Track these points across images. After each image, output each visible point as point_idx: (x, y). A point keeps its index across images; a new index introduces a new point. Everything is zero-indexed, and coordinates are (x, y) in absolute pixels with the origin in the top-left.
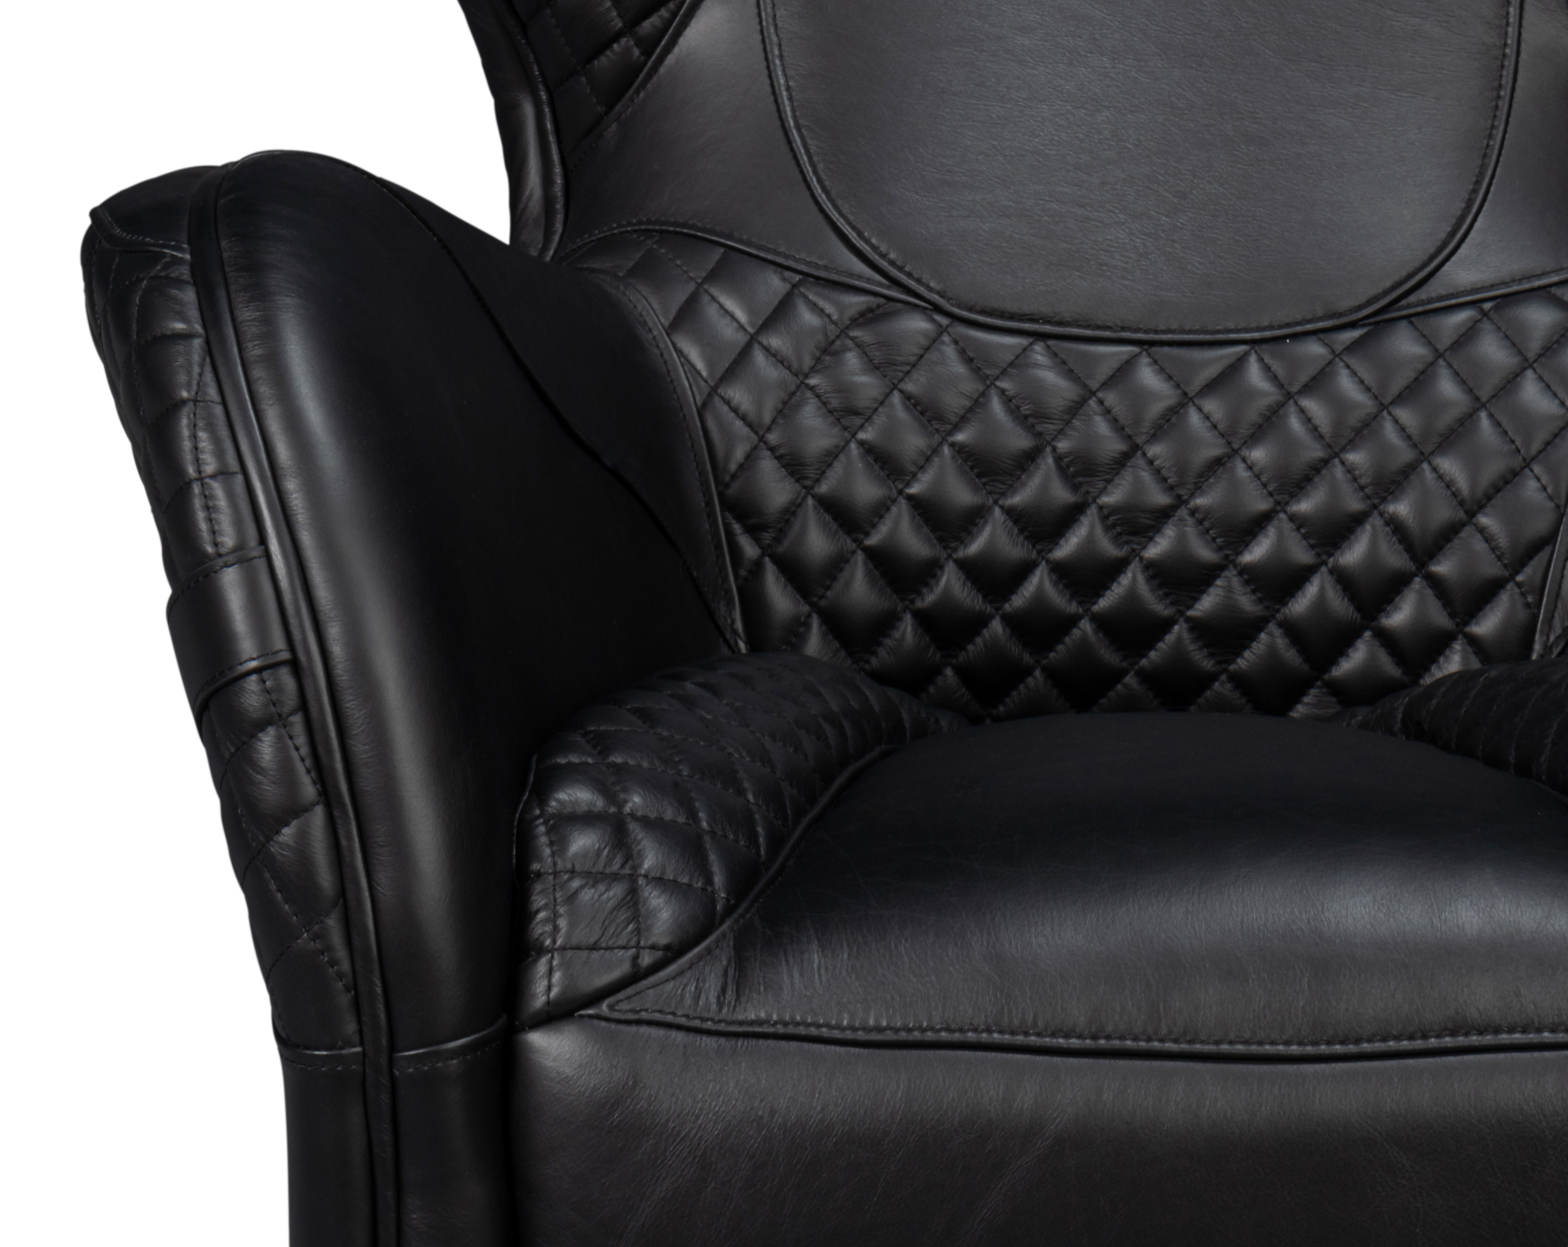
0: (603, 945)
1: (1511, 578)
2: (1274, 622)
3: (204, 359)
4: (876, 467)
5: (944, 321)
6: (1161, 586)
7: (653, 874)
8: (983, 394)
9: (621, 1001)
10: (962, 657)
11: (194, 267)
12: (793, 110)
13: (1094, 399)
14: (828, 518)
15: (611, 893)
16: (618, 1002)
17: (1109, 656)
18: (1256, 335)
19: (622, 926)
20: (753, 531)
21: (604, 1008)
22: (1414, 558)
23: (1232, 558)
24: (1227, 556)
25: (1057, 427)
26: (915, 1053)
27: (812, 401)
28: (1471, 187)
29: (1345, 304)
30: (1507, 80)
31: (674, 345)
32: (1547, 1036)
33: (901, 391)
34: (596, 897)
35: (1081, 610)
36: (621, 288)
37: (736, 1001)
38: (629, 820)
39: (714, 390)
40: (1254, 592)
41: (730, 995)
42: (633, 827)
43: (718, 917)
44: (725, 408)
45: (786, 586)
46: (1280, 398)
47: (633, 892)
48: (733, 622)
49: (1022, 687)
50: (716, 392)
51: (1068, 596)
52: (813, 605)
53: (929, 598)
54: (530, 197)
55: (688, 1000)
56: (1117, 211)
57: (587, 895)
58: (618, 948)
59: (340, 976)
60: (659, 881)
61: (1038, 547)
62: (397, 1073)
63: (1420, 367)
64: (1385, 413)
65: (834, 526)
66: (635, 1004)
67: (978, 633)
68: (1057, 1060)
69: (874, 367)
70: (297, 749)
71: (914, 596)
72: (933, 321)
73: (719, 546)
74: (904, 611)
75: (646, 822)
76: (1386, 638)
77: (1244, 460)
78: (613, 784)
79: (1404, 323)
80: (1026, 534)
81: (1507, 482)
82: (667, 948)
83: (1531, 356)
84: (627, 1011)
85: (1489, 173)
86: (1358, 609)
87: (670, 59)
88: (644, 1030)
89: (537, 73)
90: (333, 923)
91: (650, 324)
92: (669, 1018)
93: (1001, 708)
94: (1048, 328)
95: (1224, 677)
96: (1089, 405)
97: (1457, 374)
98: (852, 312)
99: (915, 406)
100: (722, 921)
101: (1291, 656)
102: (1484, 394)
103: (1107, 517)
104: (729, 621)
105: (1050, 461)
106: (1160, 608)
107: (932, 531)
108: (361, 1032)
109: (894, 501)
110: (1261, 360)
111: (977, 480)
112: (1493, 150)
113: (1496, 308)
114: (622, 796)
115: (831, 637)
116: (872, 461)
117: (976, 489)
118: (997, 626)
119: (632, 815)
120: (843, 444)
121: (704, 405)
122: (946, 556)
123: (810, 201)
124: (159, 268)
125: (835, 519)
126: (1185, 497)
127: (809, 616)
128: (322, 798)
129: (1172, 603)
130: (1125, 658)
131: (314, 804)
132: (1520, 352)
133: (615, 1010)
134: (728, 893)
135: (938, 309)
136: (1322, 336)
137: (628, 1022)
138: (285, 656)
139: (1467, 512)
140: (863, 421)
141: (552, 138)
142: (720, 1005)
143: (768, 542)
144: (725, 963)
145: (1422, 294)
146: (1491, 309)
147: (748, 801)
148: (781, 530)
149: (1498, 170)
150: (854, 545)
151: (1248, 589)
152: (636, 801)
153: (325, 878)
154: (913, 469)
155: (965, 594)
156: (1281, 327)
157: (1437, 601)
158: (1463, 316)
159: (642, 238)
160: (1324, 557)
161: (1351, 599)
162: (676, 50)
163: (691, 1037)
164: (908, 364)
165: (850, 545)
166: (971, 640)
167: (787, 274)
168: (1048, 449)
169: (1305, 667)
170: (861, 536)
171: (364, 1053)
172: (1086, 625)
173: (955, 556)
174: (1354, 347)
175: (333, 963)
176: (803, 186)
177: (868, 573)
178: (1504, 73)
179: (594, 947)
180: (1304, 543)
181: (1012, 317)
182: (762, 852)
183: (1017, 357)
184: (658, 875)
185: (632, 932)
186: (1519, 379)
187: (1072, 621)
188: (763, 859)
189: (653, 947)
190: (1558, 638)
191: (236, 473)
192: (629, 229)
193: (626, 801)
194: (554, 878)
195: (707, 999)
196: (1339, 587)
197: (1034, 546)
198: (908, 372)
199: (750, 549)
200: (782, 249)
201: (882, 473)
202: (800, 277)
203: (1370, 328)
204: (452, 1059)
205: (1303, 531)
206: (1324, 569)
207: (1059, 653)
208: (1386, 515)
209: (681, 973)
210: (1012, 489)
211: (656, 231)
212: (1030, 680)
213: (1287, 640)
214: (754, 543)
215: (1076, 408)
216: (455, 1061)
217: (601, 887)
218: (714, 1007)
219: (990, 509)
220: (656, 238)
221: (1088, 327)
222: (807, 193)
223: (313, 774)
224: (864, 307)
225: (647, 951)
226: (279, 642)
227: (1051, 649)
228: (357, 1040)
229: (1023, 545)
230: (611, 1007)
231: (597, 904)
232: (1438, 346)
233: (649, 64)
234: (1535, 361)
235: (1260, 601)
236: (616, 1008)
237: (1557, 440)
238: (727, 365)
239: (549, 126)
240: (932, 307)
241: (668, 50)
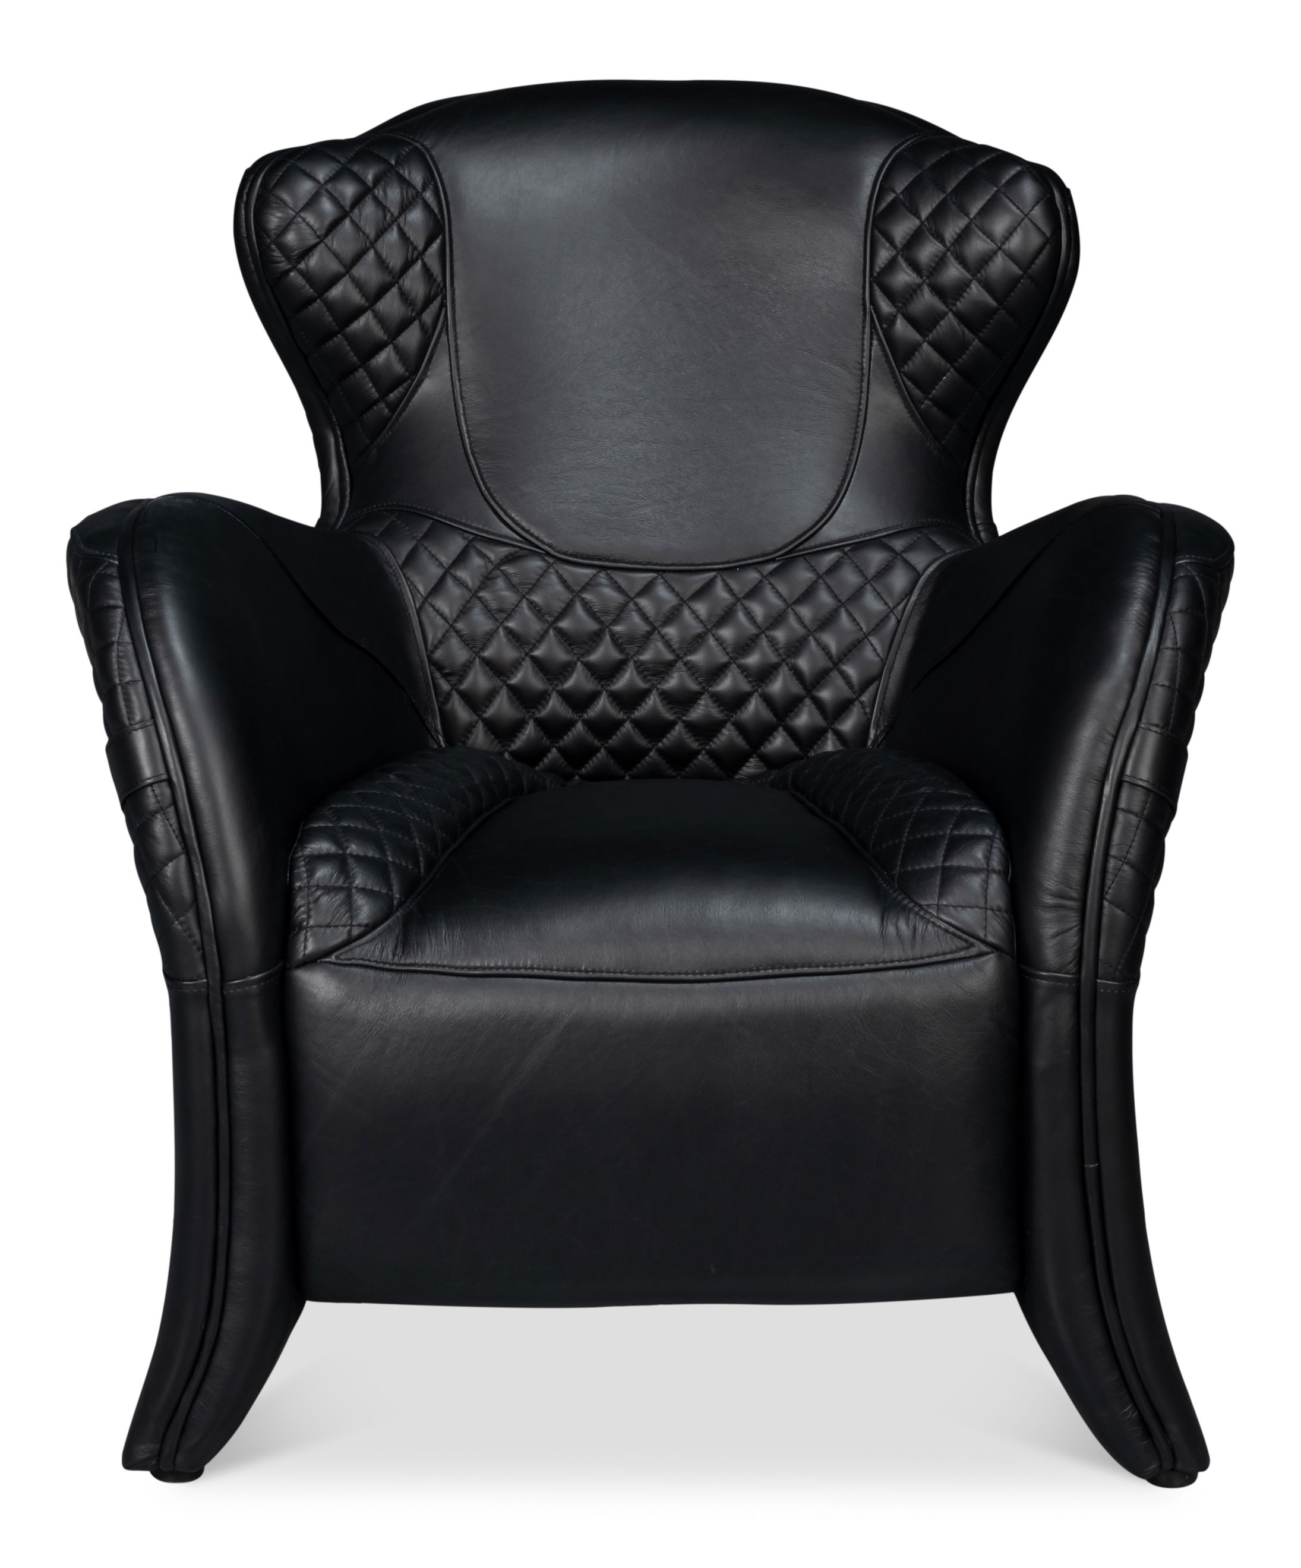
0: (333, 925)
1: (857, 699)
2: (730, 722)
3: (123, 620)
4: (514, 641)
5: (551, 561)
6: (668, 703)
7: (360, 886)
8: (572, 600)
9: (342, 953)
10: (561, 743)
11: (120, 568)
12: (470, 444)
13: (632, 602)
14: (487, 668)
15: (337, 897)
16: (340, 954)
17: (642, 742)
18: (721, 566)
19: (343, 914)
20: (445, 676)
21: (333, 958)
22: (805, 688)
23: (706, 688)
24: (704, 687)
25: (611, 618)
26: (494, 979)
27: (478, 605)
28: (840, 483)
29: (770, 549)
30: (861, 424)
31: (404, 575)
32: (821, 969)
33: (528, 599)
34: (329, 900)
35: (625, 717)
36: (376, 543)
37: (402, 953)
38: (349, 857)
39: (426, 599)
40: (719, 706)
41: (399, 951)
42: (350, 861)
43: (394, 909)
44: (431, 609)
45: (464, 706)
46: (733, 601)
47: (349, 896)
48: (436, 725)
49: (594, 758)
50: (426, 600)
51: (618, 709)
52: (480, 716)
53: (544, 713)
54: (333, 485)
55: (377, 953)
56: (646, 498)
57: (325, 900)
58: (340, 926)
59: (195, 943)
60: (363, 891)
61: (602, 683)
62: (225, 993)
63: (810, 583)
64: (790, 609)
65: (491, 673)
66: (349, 956)
67: (569, 730)
68: (567, 982)
69: (512, 586)
70: (171, 826)
71: (534, 710)
72: (545, 560)
73: (428, 685)
74: (529, 719)
75: (357, 858)
76: (791, 732)
77: (713, 636)
78: (341, 837)
79: (801, 559)
80: (595, 676)
81: (855, 646)
82: (366, 925)
83: (870, 576)
84: (345, 959)
85: (849, 475)
86: (775, 715)
87: (404, 415)
88: (354, 970)
89: (335, 420)
90: (191, 915)
91: (392, 564)
92: (367, 963)
93: (583, 770)
94: (608, 564)
95: (703, 752)
96: (629, 606)
97: (829, 587)
98: (502, 555)
99: (535, 607)
100: (397, 910)
101: (740, 741)
102: (843, 598)
103: (639, 667)
104: (434, 725)
105: (608, 637)
106: (669, 716)
107: (544, 675)
108: (206, 972)
109: (523, 659)
110: (724, 580)
111: (568, 647)
112: (852, 462)
113: (851, 550)
114: (346, 844)
115: (489, 733)
116: (512, 638)
117: (568, 652)
118: (579, 726)
119: (351, 855)
120: (495, 628)
121: (420, 607)
122: (551, 688)
123: (480, 494)
124: (101, 568)
125: (491, 669)
126: (681, 656)
127: (477, 722)
128: (185, 850)
129: (675, 713)
130: (650, 742)
131: (180, 854)
132: (863, 575)
133: (340, 959)
134: (400, 895)
135: (548, 554)
136: (756, 566)
137: (345, 965)
138: (164, 777)
139: (833, 663)
140: (506, 615)
141: (343, 455)
142: (394, 955)
143: (454, 682)
144: (397, 933)
145: (812, 543)
146: (849, 550)
147: (416, 843)
148: (461, 676)
149: (855, 473)
150: (502, 683)
151: (715, 705)
152: (353, 848)
153: (187, 893)
154: (533, 641)
155: (562, 709)
156: (734, 562)
157: (817, 711)
158: (832, 556)
159: (388, 514)
160: (756, 688)
161: (771, 710)
162: (408, 409)
163: (378, 972)
164: (530, 584)
165: (499, 683)
166: (566, 734)
167: (466, 535)
168: (607, 630)
169: (747, 747)
170: (505, 679)
171: (208, 983)
172: (628, 725)
173: (556, 689)
174: (773, 573)
175: (191, 936)
176: (476, 486)
177: (510, 698)
178: (860, 419)
179: (328, 926)
180: (746, 680)
181: (588, 558)
182: (422, 870)
183: (590, 580)
184: (363, 887)
185: (348, 917)
186: (862, 590)
187: (620, 723)
188: (422, 875)
189: (359, 925)
190: (881, 731)
191: (139, 681)
192: (382, 509)
193: (348, 847)
194: (308, 890)
195: (387, 952)
196: (764, 703)
197: (599, 683)
198: (531, 589)
199: (445, 686)
200: (464, 521)
201: (517, 644)
202: (473, 536)
203: (783, 561)
204: (253, 985)
205: (745, 674)
206: (756, 694)
207: (614, 741)
208: (790, 665)
209: (374, 939)
210: (589, 652)
211: (396, 510)
212: (599, 755)
213: (737, 732)
214: (447, 682)
215: (622, 608)
216: (254, 986)
217: (332, 895)
218: (390, 956)
219: (575, 664)
220: (396, 514)
221: (629, 563)
222: (478, 489)
223: (179, 838)
224: (507, 553)
225: (356, 927)
226: (162, 770)
227: (610, 737)
228: (204, 975)
229: (593, 682)
230: (337, 958)
231: (330, 903)
232: (819, 572)
233: (394, 417)
234: (872, 579)
235: (722, 711)
236: (340, 957)
237: (882, 624)
238: (432, 586)
239: (342, 449)
240: (544, 552)
241: (403, 410)
